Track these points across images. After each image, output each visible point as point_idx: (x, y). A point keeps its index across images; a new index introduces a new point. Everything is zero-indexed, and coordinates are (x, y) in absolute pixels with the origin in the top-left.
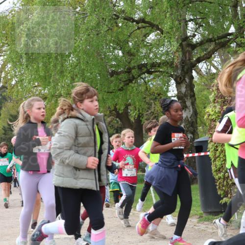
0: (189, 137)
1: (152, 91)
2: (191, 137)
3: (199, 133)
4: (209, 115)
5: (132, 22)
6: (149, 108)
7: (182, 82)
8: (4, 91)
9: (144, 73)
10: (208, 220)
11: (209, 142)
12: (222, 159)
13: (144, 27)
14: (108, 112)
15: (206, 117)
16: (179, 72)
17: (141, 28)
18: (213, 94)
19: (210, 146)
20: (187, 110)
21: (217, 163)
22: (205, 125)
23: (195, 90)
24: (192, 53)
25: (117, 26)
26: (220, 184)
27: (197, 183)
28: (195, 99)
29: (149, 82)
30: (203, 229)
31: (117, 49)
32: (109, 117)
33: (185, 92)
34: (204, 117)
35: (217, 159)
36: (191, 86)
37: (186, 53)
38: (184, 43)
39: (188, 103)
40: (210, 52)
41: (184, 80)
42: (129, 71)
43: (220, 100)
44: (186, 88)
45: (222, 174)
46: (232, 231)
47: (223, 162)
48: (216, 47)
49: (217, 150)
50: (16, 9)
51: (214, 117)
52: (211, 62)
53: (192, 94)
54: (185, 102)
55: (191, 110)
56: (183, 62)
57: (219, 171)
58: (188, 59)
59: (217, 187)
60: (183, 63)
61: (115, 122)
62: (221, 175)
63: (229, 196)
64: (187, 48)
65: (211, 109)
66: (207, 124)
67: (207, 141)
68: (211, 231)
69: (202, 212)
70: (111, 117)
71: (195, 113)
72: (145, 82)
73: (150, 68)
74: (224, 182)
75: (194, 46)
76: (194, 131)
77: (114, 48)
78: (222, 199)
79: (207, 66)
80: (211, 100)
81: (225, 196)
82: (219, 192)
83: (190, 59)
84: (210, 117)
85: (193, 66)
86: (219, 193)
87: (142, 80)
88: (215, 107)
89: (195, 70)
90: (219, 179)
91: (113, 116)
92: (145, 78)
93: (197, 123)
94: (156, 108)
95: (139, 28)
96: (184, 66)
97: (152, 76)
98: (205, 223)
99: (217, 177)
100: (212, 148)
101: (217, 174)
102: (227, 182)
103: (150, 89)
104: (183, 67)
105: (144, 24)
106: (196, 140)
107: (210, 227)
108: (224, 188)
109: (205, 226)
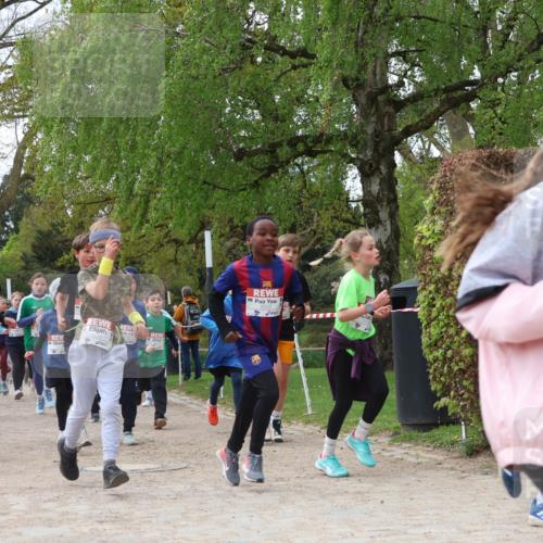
0: (382, 280)
1: (314, 189)
2: (385, 280)
3: (401, 272)
4: (423, 237)
5: (282, 55)
6: (307, 223)
7: (373, 174)
8: (28, 185)
9: (300, 155)
10: (410, 440)
11: (419, 289)
12: (441, 324)
13: (305, 66)
14: (228, 229)
15: (416, 241)
16: (369, 153)
17: (299, 67)
18: (431, 198)
19: (420, 297)
20: (381, 229)
21: (432, 330)
22: (414, 256)
23: (397, 188)
24: (394, 117)
25: (253, 62)
26: (435, 370)
27: (392, 369)
28: (398, 207)
29: (308, 172)
30: (399, 457)
31: (251, 107)
32: (228, 239)
33: (378, 193)
34: (412, 242)
35: (433, 323)
36: (390, 182)
37: (384, 116)
38: (381, 98)
39: (384, 215)
40: (429, 116)
41: (378, 169)
42: (272, 149)
43: (443, 210)
44: (380, 184)
45: (441, 351)
46: (454, 461)
47: (444, 329)
48: (442, 106)
49: (434, 306)
50: (59, 24)
51: (430, 241)
52: (430, 137)
53: (392, 196)
54: (377, 213)
55: (389, 228)
56: (377, 134)
57: (435, 345)
58: (386, 128)
59: (431, 377)
60: (377, 136)
61: (241, 248)
62: (439, 353)
63: (452, 393)
64: (387, 108)
65: (425, 226)
66: (417, 255)
67: (415, 288)
68: (413, 460)
69: (399, 424)
70: (232, 240)
71: (396, 234)
72: (302, 171)
73: (314, 146)
74: (443, 367)
75: (399, 105)
76: (393, 268)
77: (245, 105)
78: (439, 399)
79: (424, 142)
80: (428, 209)
81: (444, 395)
82: (434, 387)
83: (390, 130)
84: (423, 242)
85: (397, 142)
86: (433, 389)
87: (297, 169)
88: (434, 222)
89: (399, 151)
90: (435, 361)
91: (237, 236)
92: (303, 164)
93: (398, 254)
94: (322, 223)
95: (294, 67)
96: (379, 142)
97: (316, 161)
98: (404, 445)
99: (430, 358)
100: (424, 302)
101: (431, 352)
102: (449, 367)
103: (311, 185)
104: (377, 144)
105: (304, 60)
106: (395, 286)
107: (413, 452)
108: (443, 379)
109: (403, 451)
